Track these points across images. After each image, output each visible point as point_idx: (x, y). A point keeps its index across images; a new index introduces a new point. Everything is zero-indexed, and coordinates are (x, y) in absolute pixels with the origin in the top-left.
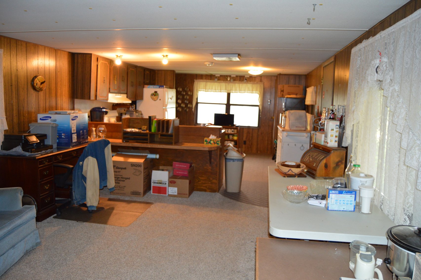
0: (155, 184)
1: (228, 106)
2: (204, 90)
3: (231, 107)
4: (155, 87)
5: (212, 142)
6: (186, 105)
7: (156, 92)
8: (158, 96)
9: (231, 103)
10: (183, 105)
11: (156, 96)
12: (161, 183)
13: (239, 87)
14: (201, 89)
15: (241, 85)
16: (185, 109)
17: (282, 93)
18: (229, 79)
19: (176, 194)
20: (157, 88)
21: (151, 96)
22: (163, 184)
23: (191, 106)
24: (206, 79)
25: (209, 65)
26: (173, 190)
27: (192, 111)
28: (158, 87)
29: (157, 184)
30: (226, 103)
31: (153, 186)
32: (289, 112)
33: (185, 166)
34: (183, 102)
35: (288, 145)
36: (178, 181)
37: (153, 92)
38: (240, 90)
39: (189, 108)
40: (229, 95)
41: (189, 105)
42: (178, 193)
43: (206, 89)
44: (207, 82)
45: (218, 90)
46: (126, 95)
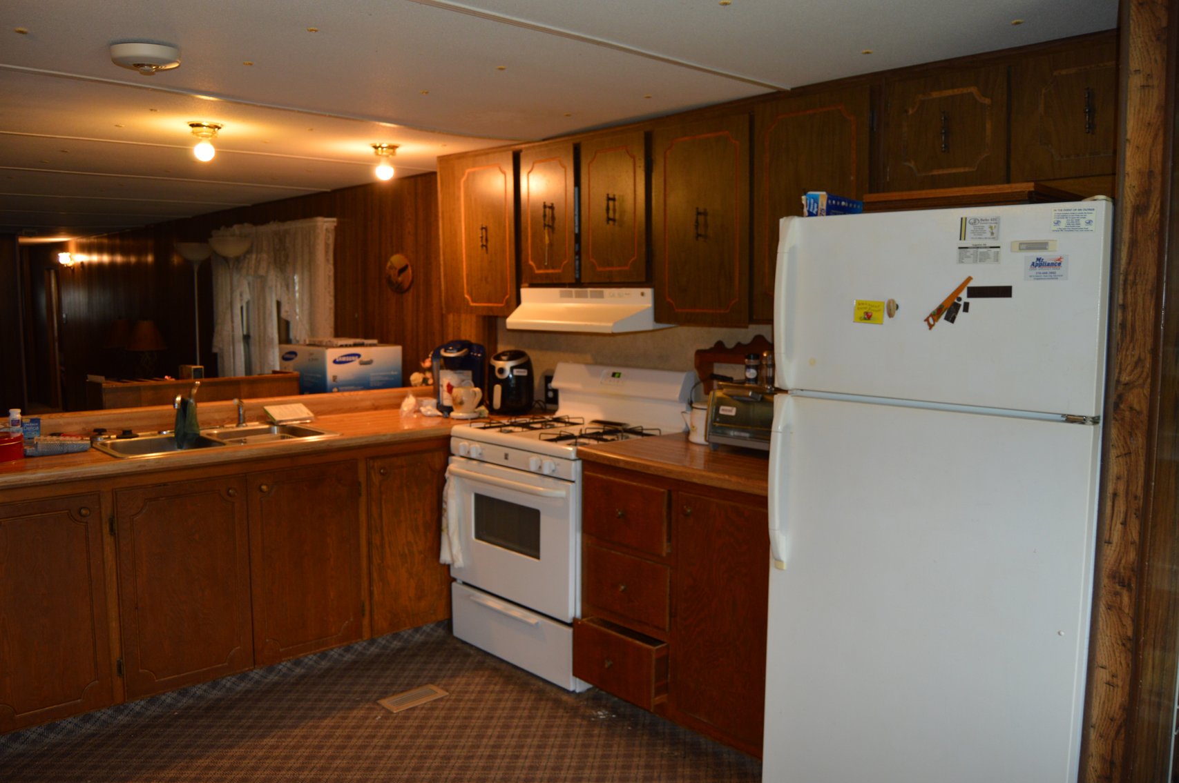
46: (649, 292)
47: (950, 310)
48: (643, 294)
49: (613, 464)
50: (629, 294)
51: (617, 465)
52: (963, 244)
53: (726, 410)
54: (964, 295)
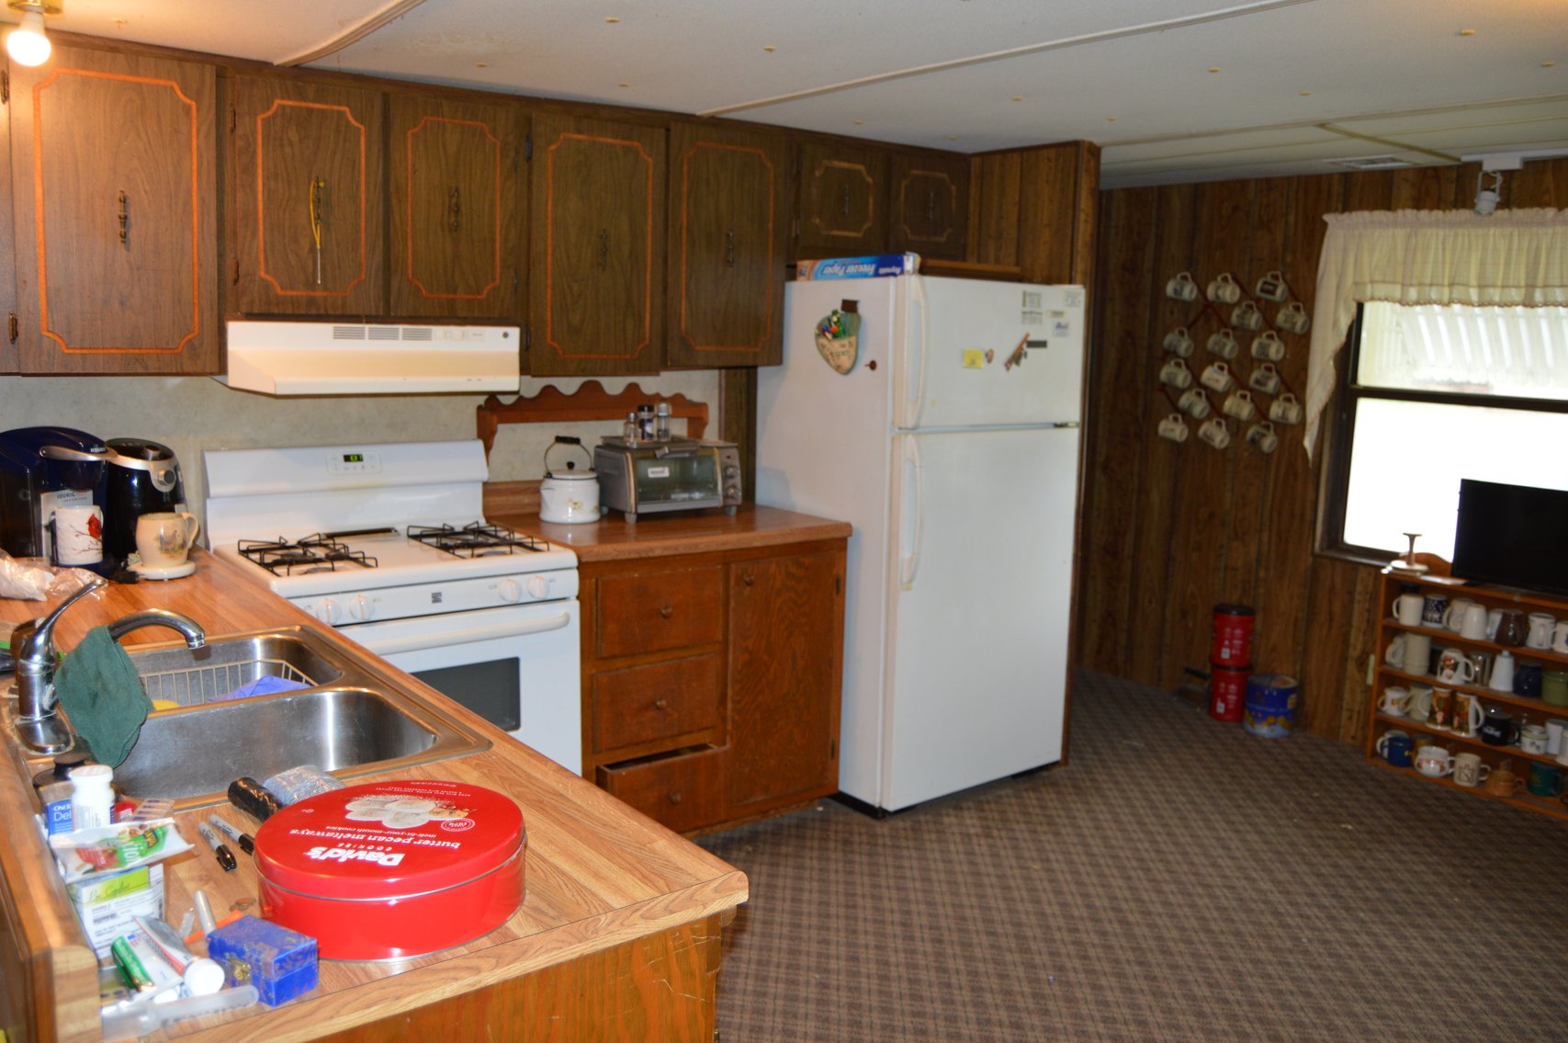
4: (852, 269)
6: (1261, 403)
7: (850, 306)
8: (853, 339)
10: (1239, 407)
11: (845, 341)
16: (1251, 432)
20: (865, 276)
21: (818, 336)
23: (1293, 415)
27: (1305, 450)
28: (870, 269)
34: (1239, 382)
37: (836, 306)
39: (1281, 427)
41: (1275, 410)
46: (515, 332)
47: (1016, 358)
48: (506, 335)
49: (644, 555)
50: (480, 335)
51: (651, 554)
52: (1027, 309)
53: (657, 472)
54: (1025, 346)
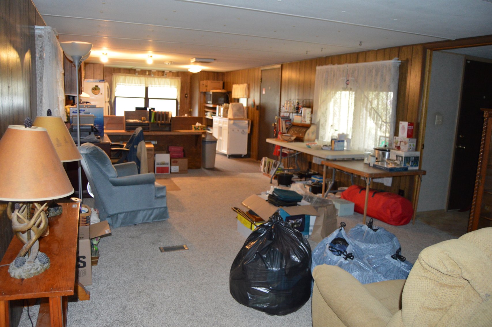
0: (159, 165)
1: (147, 99)
2: (124, 84)
3: (150, 100)
5: (199, 128)
7: (97, 86)
8: (99, 90)
9: (149, 97)
11: (97, 91)
12: (164, 164)
13: (159, 82)
14: (120, 82)
15: (160, 79)
17: (206, 88)
18: (147, 73)
19: (178, 171)
21: (92, 90)
22: (166, 164)
24: (124, 73)
25: (168, 63)
26: (175, 169)
27: (111, 105)
29: (160, 165)
30: (144, 97)
31: (157, 168)
32: (232, 105)
33: (179, 149)
35: (233, 130)
36: (180, 161)
37: (94, 86)
38: (159, 84)
40: (147, 89)
42: (180, 171)
43: (125, 83)
44: (126, 76)
45: (138, 83)
